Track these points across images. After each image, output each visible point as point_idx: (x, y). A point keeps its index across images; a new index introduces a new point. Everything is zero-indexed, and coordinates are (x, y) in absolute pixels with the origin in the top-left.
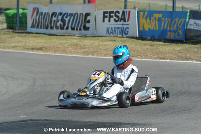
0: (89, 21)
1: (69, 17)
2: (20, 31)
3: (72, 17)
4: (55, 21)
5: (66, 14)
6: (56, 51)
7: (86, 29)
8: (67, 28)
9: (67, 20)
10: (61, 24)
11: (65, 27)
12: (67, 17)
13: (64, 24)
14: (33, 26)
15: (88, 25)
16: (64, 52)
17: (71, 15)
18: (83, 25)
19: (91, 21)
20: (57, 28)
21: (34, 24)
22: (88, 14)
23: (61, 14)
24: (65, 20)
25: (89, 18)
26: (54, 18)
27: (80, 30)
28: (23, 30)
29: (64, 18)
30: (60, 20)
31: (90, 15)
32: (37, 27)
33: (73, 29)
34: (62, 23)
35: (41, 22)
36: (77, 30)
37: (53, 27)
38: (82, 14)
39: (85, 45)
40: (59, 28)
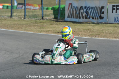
0: (103, 13)
1: (91, 10)
2: (60, 20)
3: (93, 10)
4: (82, 12)
5: (89, 8)
7: (101, 18)
8: (89, 18)
9: (89, 12)
11: (88, 17)
12: (89, 10)
13: (88, 15)
14: (68, 17)
15: (102, 15)
17: (92, 8)
18: (99, 15)
19: (104, 13)
20: (83, 18)
21: (69, 15)
22: (102, 8)
23: (86, 7)
24: (88, 12)
25: (103, 10)
26: (81, 11)
27: (98, 19)
28: (63, 19)
29: (88, 10)
30: (85, 12)
31: (104, 8)
32: (71, 17)
33: (93, 18)
34: (86, 14)
35: (74, 13)
36: (95, 19)
37: (81, 17)
38: (99, 7)
40: (84, 18)
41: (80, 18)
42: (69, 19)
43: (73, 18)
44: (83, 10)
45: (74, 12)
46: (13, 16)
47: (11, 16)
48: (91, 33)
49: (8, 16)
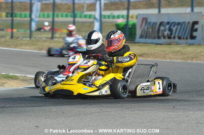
0: (196, 30)
1: (176, 26)
3: (179, 27)
4: (162, 30)
6: (156, 57)
8: (174, 38)
9: (174, 29)
10: (168, 34)
11: (173, 36)
12: (174, 26)
14: (141, 37)
15: (195, 34)
16: (164, 57)
17: (179, 24)
18: (190, 34)
19: (198, 30)
20: (164, 37)
21: (143, 34)
22: (195, 23)
23: (168, 23)
24: (172, 30)
25: (196, 26)
26: (162, 28)
30: (167, 30)
31: (197, 24)
32: (146, 38)
33: (180, 38)
36: (184, 39)
38: (189, 23)
39: (186, 52)
40: (166, 37)
41: (159, 38)
42: (142, 40)
43: (149, 38)
44: (165, 27)
45: (151, 30)
46: (56, 38)
47: (52, 38)
48: (183, 56)
49: (47, 38)
